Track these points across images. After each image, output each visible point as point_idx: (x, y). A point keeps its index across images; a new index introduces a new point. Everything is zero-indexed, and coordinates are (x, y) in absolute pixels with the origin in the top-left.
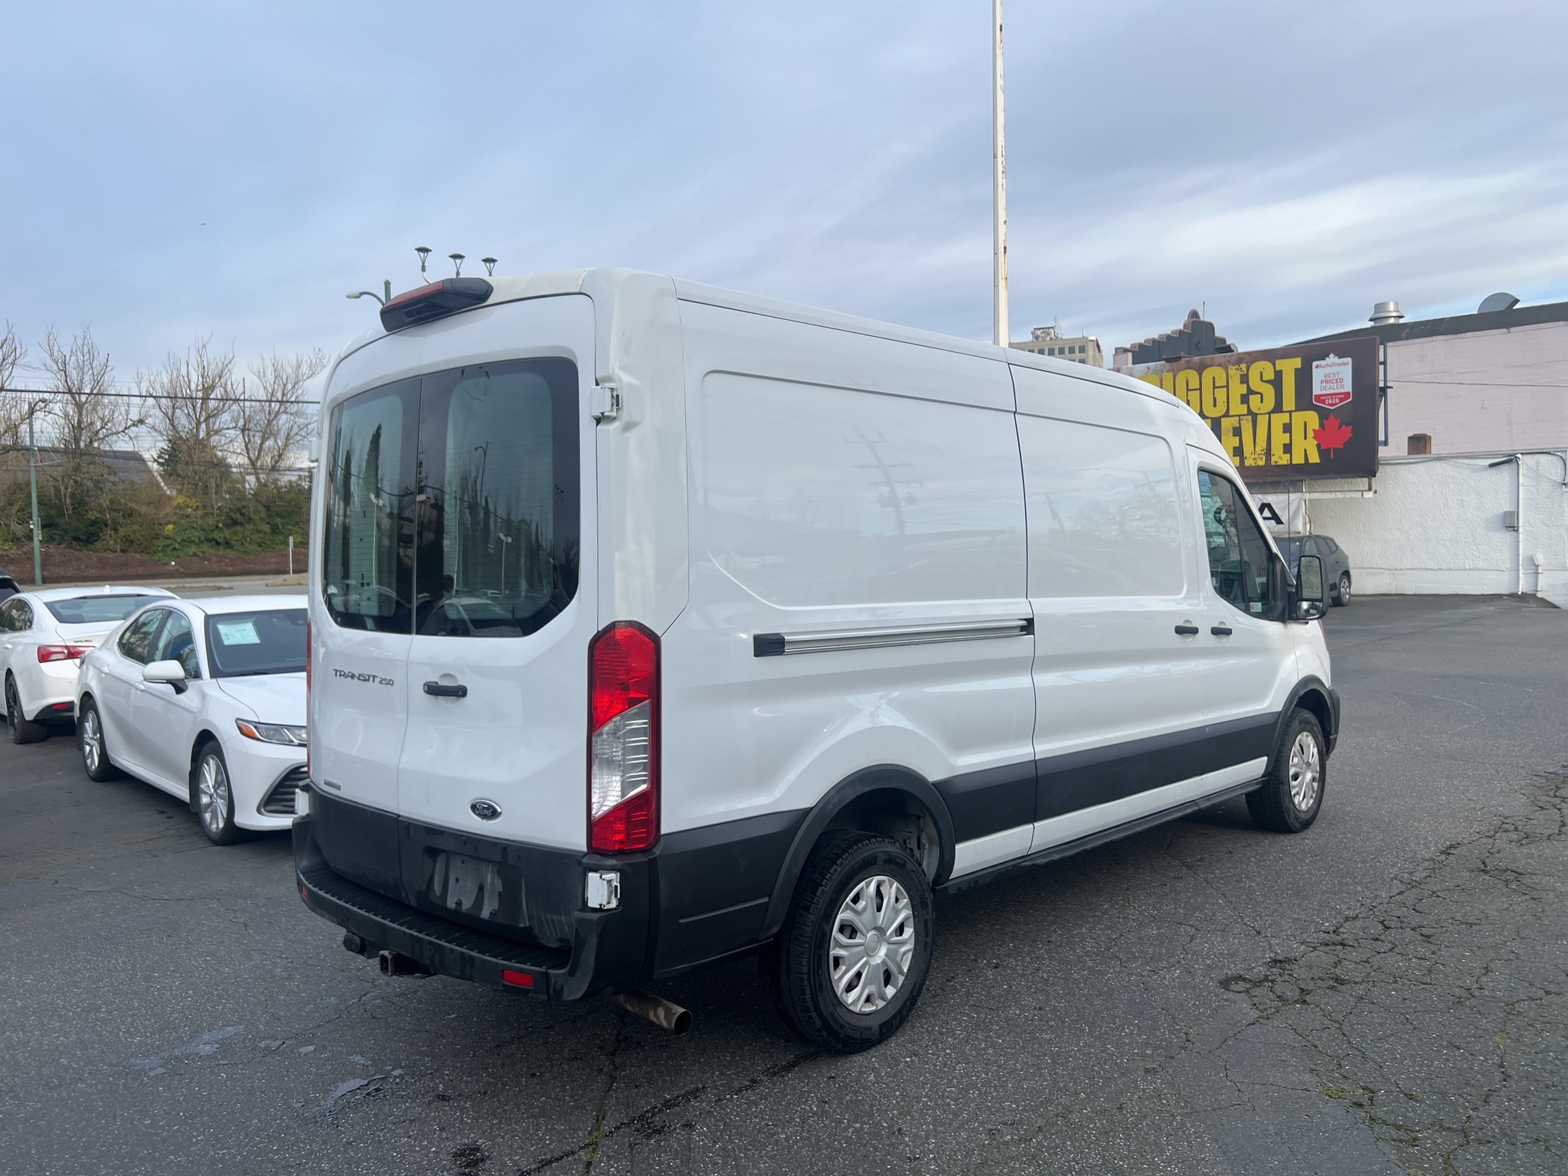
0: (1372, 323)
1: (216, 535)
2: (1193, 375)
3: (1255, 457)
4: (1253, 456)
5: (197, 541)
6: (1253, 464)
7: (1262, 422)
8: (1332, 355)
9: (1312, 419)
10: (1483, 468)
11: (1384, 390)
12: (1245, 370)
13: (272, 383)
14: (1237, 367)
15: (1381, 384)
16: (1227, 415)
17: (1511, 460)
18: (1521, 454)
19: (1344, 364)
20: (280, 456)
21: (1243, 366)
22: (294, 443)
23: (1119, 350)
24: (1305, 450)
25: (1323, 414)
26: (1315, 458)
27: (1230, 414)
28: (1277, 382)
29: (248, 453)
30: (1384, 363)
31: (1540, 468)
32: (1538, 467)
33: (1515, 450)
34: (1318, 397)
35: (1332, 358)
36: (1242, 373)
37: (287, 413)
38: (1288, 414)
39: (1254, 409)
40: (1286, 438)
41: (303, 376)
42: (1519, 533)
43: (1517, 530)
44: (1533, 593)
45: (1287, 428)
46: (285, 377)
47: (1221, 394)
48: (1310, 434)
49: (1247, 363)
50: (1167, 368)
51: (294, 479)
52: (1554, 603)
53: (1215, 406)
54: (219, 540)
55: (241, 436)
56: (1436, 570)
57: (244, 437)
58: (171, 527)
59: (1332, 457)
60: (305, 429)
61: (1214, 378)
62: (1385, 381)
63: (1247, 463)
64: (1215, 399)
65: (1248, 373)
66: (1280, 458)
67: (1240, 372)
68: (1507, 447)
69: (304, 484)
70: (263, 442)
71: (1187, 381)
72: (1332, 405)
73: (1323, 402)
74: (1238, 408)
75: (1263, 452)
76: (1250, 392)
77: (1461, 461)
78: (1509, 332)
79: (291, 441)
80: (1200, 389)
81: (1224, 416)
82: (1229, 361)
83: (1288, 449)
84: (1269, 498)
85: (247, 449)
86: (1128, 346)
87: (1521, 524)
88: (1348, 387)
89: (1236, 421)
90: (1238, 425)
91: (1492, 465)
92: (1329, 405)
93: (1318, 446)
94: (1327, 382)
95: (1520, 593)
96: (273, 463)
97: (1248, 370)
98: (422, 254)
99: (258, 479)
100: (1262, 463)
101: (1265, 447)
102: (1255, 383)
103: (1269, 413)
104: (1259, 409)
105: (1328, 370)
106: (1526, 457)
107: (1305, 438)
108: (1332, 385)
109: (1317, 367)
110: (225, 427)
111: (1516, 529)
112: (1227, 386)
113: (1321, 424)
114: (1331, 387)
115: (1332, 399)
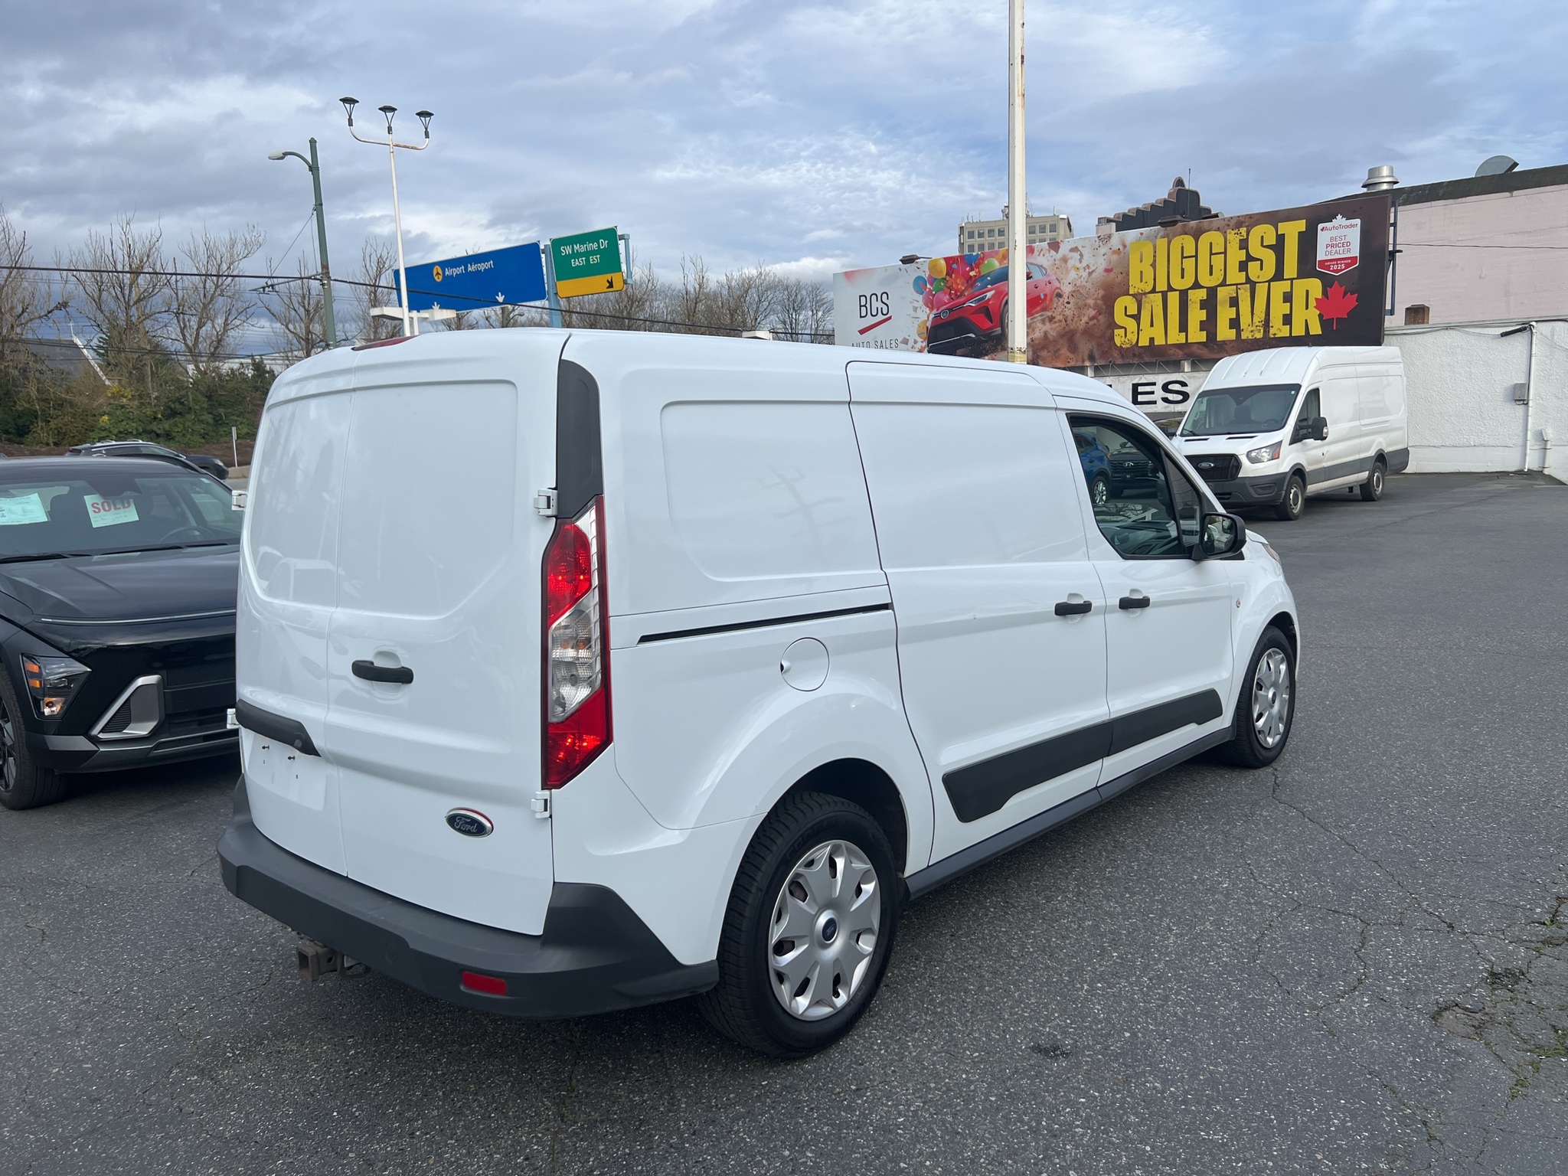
0: (1365, 190)
1: (154, 427)
2: (1188, 241)
3: (1253, 329)
4: (1250, 328)
5: (135, 433)
6: (1250, 337)
7: (1261, 291)
8: (1339, 217)
9: (1315, 286)
10: (1495, 337)
11: (1393, 254)
12: (1244, 234)
13: (205, 263)
14: (1236, 231)
15: (1391, 248)
16: (1223, 284)
17: (1525, 328)
18: (1536, 321)
20: (219, 341)
21: (1243, 230)
22: (233, 328)
23: (1103, 221)
24: (1306, 320)
25: (1327, 281)
26: (1316, 329)
27: (1227, 283)
28: (1279, 247)
29: (184, 339)
30: (1394, 225)
31: (1556, 337)
32: (1553, 335)
33: (1529, 318)
34: (1322, 262)
35: (1340, 220)
36: (1242, 238)
37: (223, 296)
38: (1290, 281)
39: (1253, 278)
40: (1285, 308)
41: (238, 256)
42: (1528, 407)
43: (1527, 404)
44: (1540, 469)
45: (1288, 298)
46: (219, 257)
47: (1218, 261)
48: (1312, 303)
49: (1247, 227)
50: (1161, 233)
51: (236, 366)
52: (1562, 480)
53: (1211, 274)
54: (158, 432)
55: (176, 321)
56: (1438, 447)
57: (178, 321)
58: (106, 418)
59: (1335, 328)
60: (244, 313)
61: (1211, 243)
62: (1395, 244)
63: (1244, 336)
64: (1211, 267)
65: (1247, 238)
66: (1279, 330)
67: (1239, 237)
68: (1520, 315)
69: (246, 372)
70: (200, 327)
71: (1183, 247)
72: (1337, 271)
73: (1328, 268)
74: (1235, 276)
75: (1261, 324)
76: (1250, 258)
77: (1472, 330)
78: (1512, 196)
79: (230, 326)
80: (1196, 256)
81: (1220, 285)
82: (1228, 225)
83: (1287, 320)
85: (184, 336)
86: (1111, 216)
87: (1531, 397)
88: (1355, 251)
89: (1233, 290)
90: (1235, 295)
91: (1504, 335)
92: (1333, 271)
93: (1320, 316)
94: (1332, 246)
95: (1526, 470)
96: (212, 349)
97: (1248, 235)
98: (347, 106)
99: (197, 367)
100: (1259, 335)
101: (1263, 319)
102: (1255, 249)
103: (1269, 281)
104: (1258, 277)
105: (1334, 233)
106: (1540, 324)
107: (1307, 308)
108: (1338, 249)
109: (1322, 230)
110: (158, 310)
111: (1525, 402)
112: (1225, 253)
113: (1325, 293)
114: (1336, 252)
115: (1337, 264)
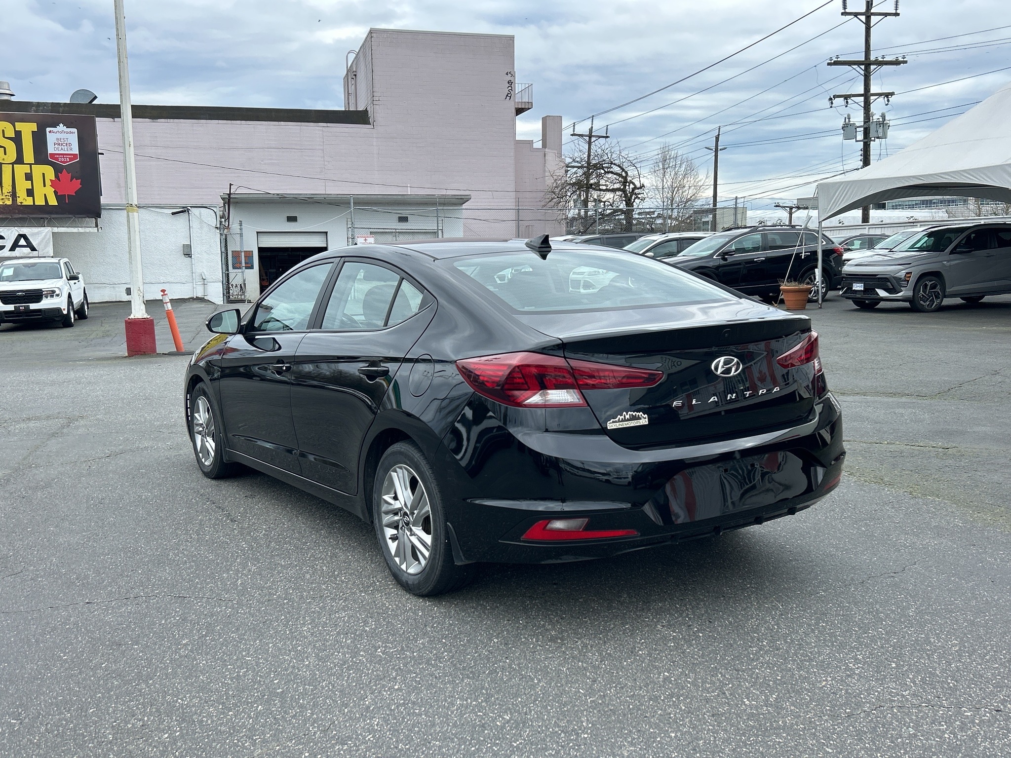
3: (3, 197)
4: (1, 197)
6: (2, 204)
7: (7, 170)
8: (61, 125)
9: (49, 171)
10: (168, 215)
15: (99, 151)
17: (185, 210)
18: (191, 207)
19: (71, 133)
24: (45, 195)
25: (58, 169)
26: (53, 201)
28: (17, 139)
32: (201, 216)
33: (187, 204)
34: (52, 155)
35: (62, 127)
38: (28, 166)
40: (28, 185)
42: (192, 259)
44: (203, 297)
45: (29, 177)
48: (48, 183)
52: (216, 303)
59: (67, 202)
66: (24, 200)
68: (181, 202)
72: (64, 162)
73: (57, 159)
75: (9, 194)
77: (154, 209)
83: (30, 193)
84: (25, 231)
87: (193, 253)
88: (76, 151)
91: (173, 214)
92: (61, 162)
93: (55, 192)
94: (58, 144)
95: (195, 297)
100: (9, 203)
101: (10, 191)
103: (13, 164)
104: (3, 159)
105: (59, 136)
106: (193, 209)
107: (45, 186)
108: (63, 147)
109: (50, 132)
111: (190, 256)
113: (56, 176)
114: (62, 149)
115: (64, 158)
